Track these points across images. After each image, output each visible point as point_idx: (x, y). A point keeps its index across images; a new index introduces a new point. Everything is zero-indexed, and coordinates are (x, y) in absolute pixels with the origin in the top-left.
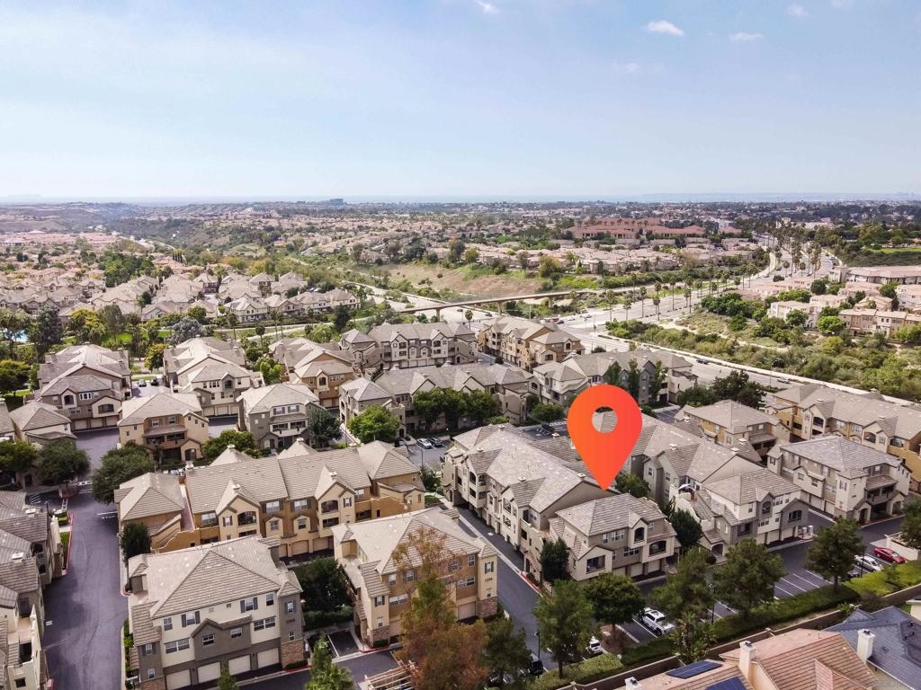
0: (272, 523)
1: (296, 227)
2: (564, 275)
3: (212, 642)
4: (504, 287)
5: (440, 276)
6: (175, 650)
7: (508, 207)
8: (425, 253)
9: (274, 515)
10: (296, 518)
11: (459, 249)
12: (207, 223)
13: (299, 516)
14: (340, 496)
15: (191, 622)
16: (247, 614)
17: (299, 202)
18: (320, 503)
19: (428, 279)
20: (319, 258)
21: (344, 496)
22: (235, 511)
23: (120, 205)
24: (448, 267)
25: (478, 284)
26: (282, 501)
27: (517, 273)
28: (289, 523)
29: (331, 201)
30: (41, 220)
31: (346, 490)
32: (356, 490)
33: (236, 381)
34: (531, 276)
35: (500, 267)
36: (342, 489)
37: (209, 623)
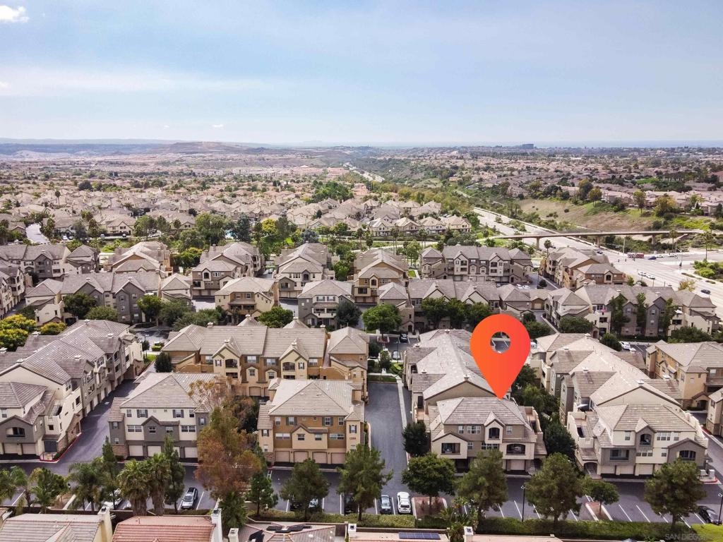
0: (251, 371)
1: (475, 167)
2: (678, 215)
3: (154, 432)
4: (620, 223)
5: (567, 211)
6: (133, 431)
7: (688, 151)
8: (559, 191)
9: (251, 366)
10: (267, 370)
11: (586, 188)
12: (413, 162)
13: (269, 369)
14: (296, 360)
15: (142, 416)
16: (177, 419)
17: (497, 147)
18: (282, 362)
19: (555, 213)
20: (479, 192)
21: (299, 361)
22: (223, 357)
23: (367, 148)
24: (576, 203)
25: (596, 220)
26: (258, 357)
27: (634, 213)
28: (263, 373)
29: (524, 145)
30: (311, 158)
31: (301, 357)
32: (310, 358)
33: (312, 275)
34: (647, 215)
35: (619, 206)
36: (298, 356)
37: (152, 419)
